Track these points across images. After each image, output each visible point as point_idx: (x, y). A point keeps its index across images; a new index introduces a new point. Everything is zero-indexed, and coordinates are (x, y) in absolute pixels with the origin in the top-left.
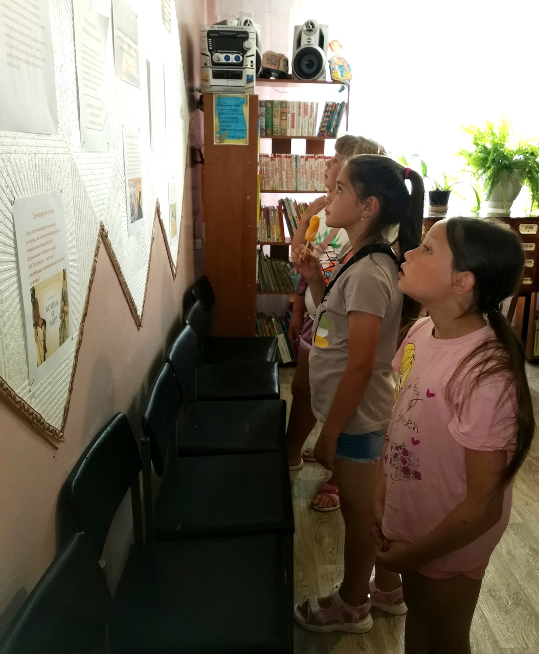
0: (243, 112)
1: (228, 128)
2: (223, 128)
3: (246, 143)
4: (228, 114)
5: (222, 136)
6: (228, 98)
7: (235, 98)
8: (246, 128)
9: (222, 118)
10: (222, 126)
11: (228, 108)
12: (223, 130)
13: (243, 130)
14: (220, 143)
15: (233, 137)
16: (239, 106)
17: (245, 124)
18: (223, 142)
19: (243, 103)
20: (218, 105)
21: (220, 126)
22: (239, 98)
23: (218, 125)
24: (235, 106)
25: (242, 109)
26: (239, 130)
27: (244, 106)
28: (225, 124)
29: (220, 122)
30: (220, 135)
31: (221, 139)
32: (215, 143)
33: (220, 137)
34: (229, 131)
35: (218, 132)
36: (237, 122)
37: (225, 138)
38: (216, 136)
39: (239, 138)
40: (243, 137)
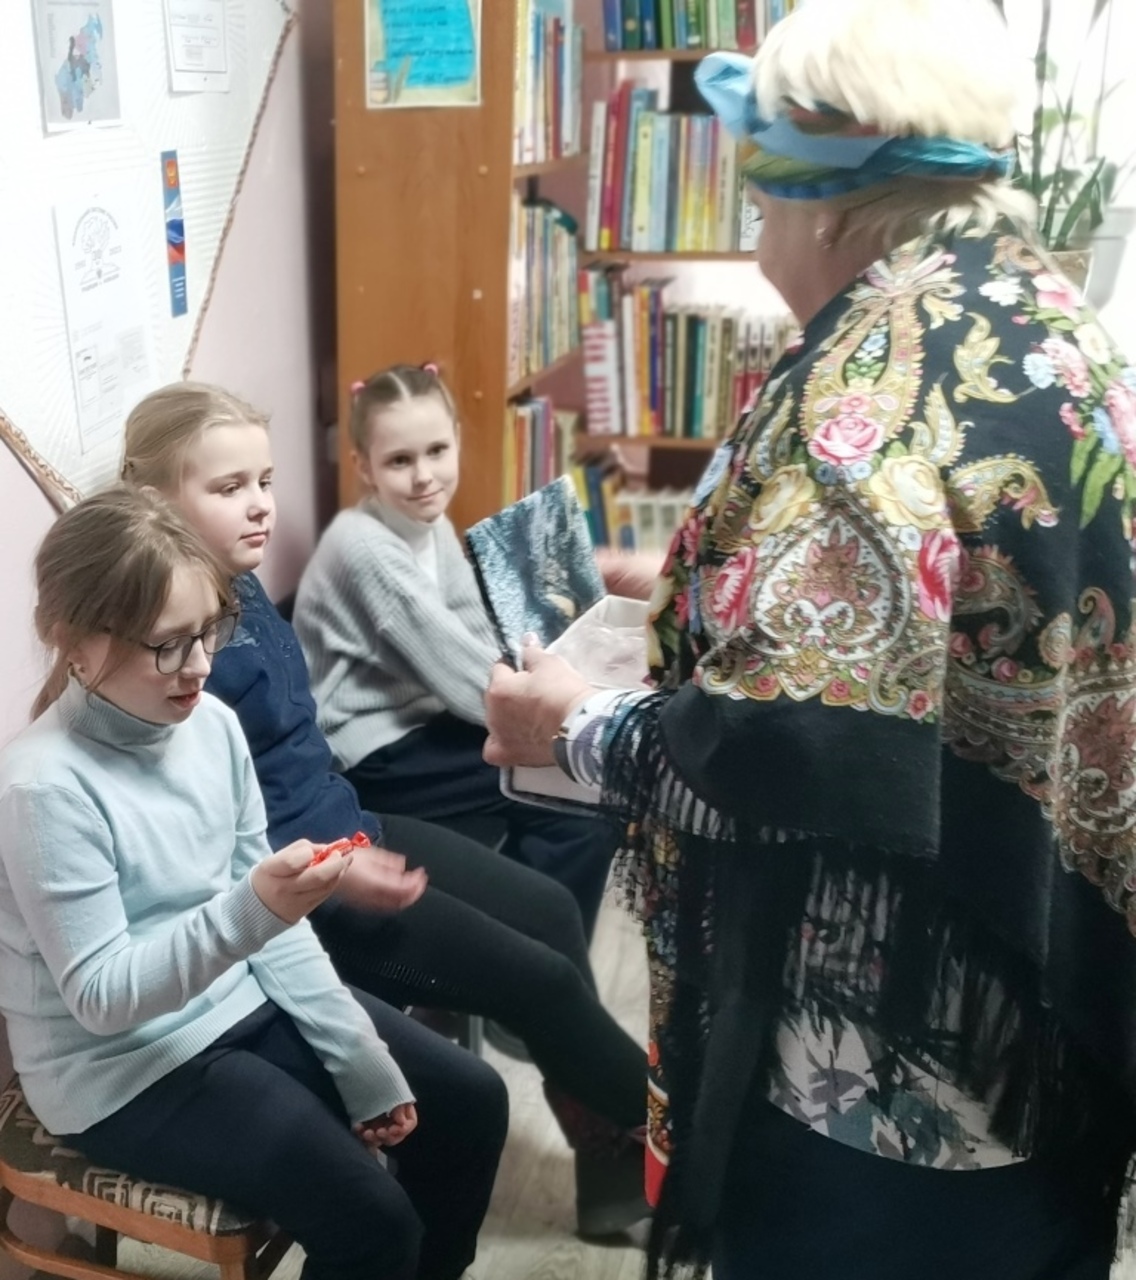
1: (414, 49)
2: (397, 47)
3: (474, 99)
5: (394, 79)
8: (473, 43)
9: (393, 11)
10: (395, 41)
12: (397, 55)
13: (462, 52)
14: (386, 100)
15: (430, 80)
17: (468, 30)
18: (396, 99)
21: (387, 42)
23: (380, 37)
26: (449, 53)
28: (405, 34)
29: (387, 26)
30: (387, 72)
31: (391, 88)
32: (370, 105)
33: (387, 80)
34: (416, 58)
35: (378, 63)
36: (443, 23)
37: (404, 82)
38: (372, 79)
39: (448, 80)
40: (462, 79)
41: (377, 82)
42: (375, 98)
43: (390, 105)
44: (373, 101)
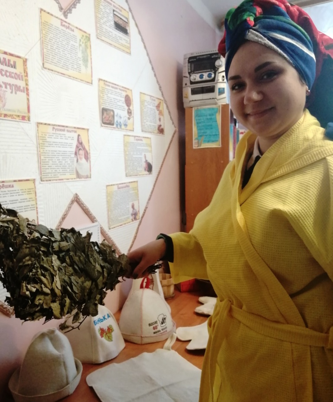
1: (205, 134)
2: (201, 134)
3: (219, 145)
4: (204, 123)
5: (200, 142)
6: (204, 109)
7: (209, 109)
8: (219, 132)
9: (200, 126)
11: (205, 118)
12: (201, 136)
13: (216, 135)
14: (198, 146)
15: (209, 142)
16: (213, 115)
17: (218, 130)
18: (201, 145)
19: (216, 112)
20: (196, 116)
21: (198, 133)
22: (213, 109)
23: (196, 132)
24: (210, 115)
25: (216, 118)
26: (213, 135)
27: (217, 114)
28: (202, 131)
29: (198, 130)
30: (198, 140)
31: (199, 144)
33: (198, 142)
34: (205, 137)
35: (196, 138)
36: (212, 128)
37: (202, 142)
38: (194, 141)
39: (213, 141)
40: (217, 141)
41: (196, 142)
43: (199, 148)
44: (195, 147)
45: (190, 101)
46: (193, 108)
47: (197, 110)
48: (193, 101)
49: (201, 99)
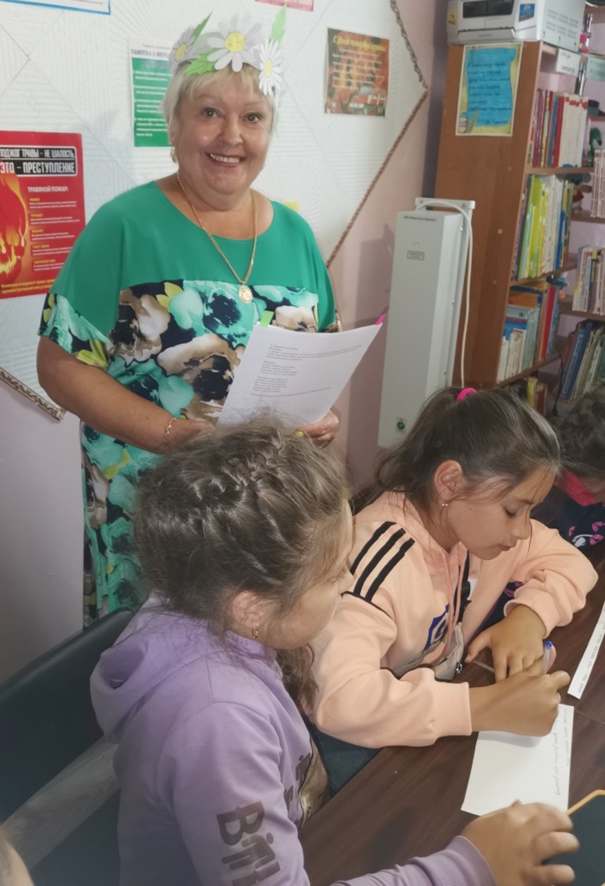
0: (509, 74)
1: (482, 106)
2: (473, 106)
3: (509, 133)
4: (485, 80)
5: (470, 122)
6: (487, 51)
7: (497, 50)
8: (511, 104)
9: (474, 88)
10: (473, 102)
11: (486, 69)
12: (473, 109)
13: (506, 109)
14: (465, 132)
15: (488, 123)
16: (503, 64)
17: (511, 98)
18: (470, 131)
19: (512, 59)
20: (469, 65)
21: (469, 103)
22: (505, 50)
23: (466, 100)
24: (498, 65)
25: (509, 71)
26: (499, 109)
27: (513, 63)
28: (478, 99)
29: (469, 95)
30: (467, 118)
31: (468, 126)
32: (457, 134)
33: (467, 122)
34: (482, 111)
35: (464, 113)
36: (498, 94)
37: (475, 123)
38: (460, 120)
39: (497, 123)
40: (505, 122)
41: (462, 122)
42: (460, 131)
43: (467, 134)
44: (459, 132)
45: (459, 32)
46: (465, 47)
47: (473, 51)
48: (465, 31)
49: (482, 27)
